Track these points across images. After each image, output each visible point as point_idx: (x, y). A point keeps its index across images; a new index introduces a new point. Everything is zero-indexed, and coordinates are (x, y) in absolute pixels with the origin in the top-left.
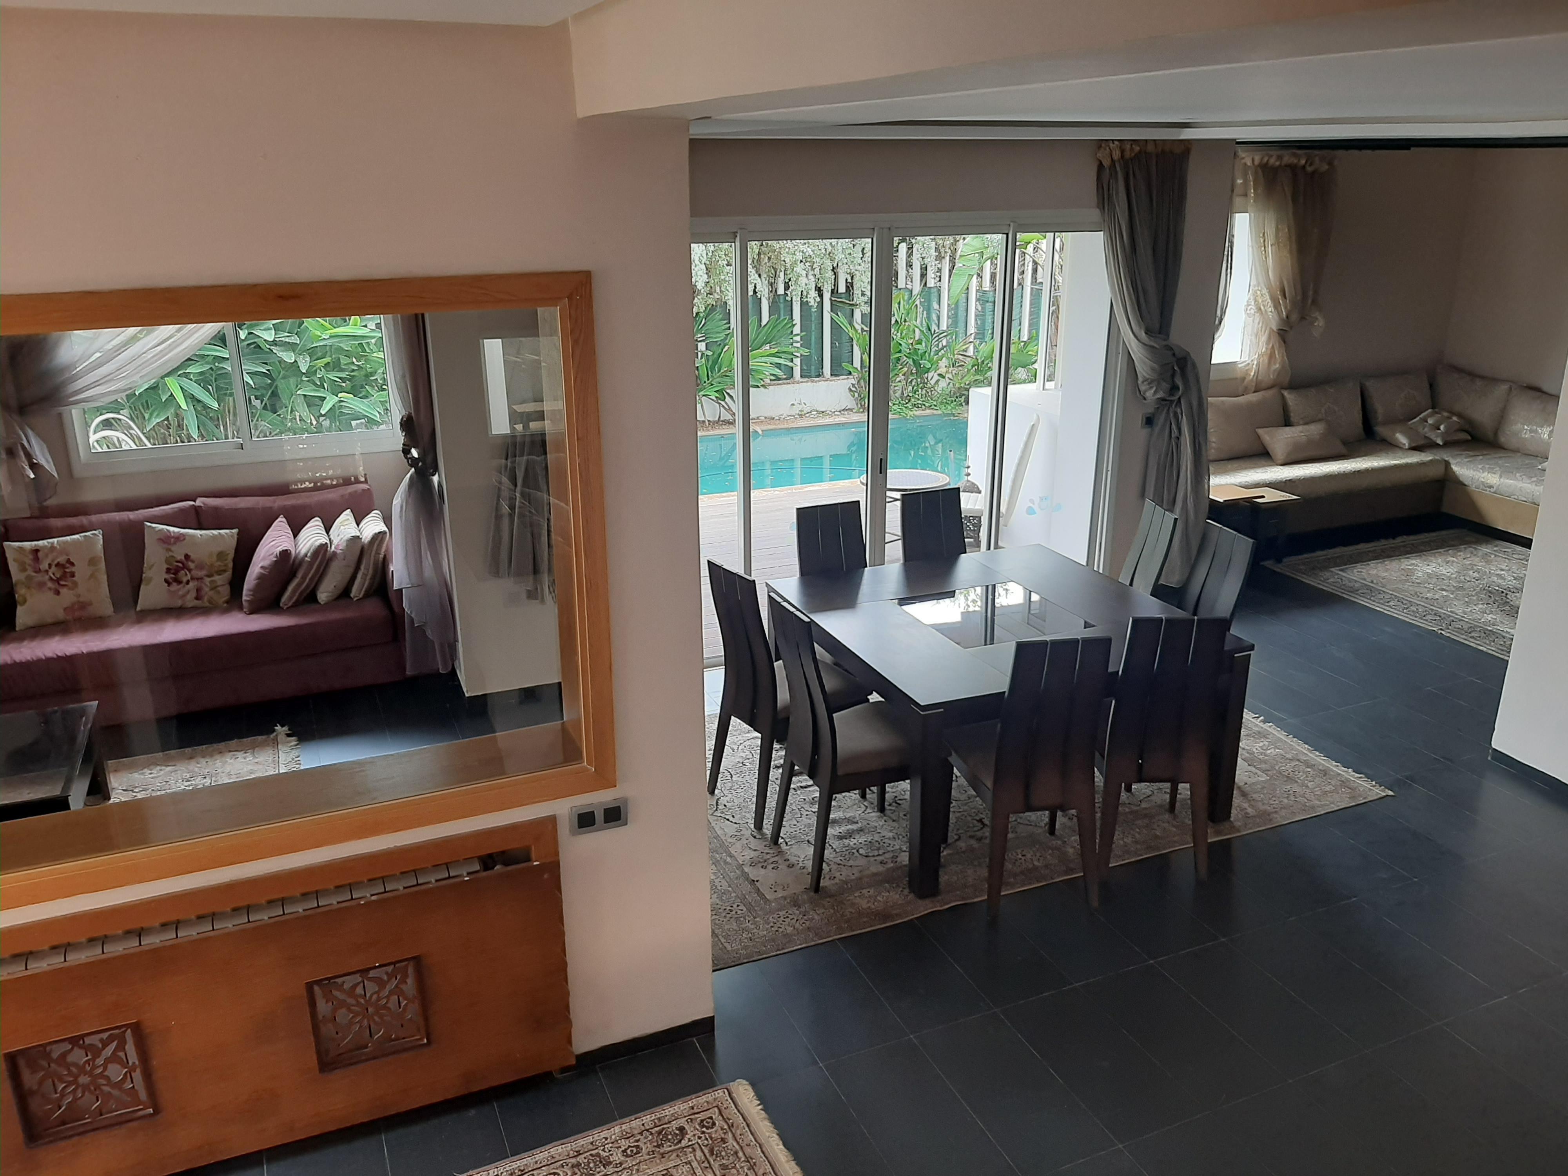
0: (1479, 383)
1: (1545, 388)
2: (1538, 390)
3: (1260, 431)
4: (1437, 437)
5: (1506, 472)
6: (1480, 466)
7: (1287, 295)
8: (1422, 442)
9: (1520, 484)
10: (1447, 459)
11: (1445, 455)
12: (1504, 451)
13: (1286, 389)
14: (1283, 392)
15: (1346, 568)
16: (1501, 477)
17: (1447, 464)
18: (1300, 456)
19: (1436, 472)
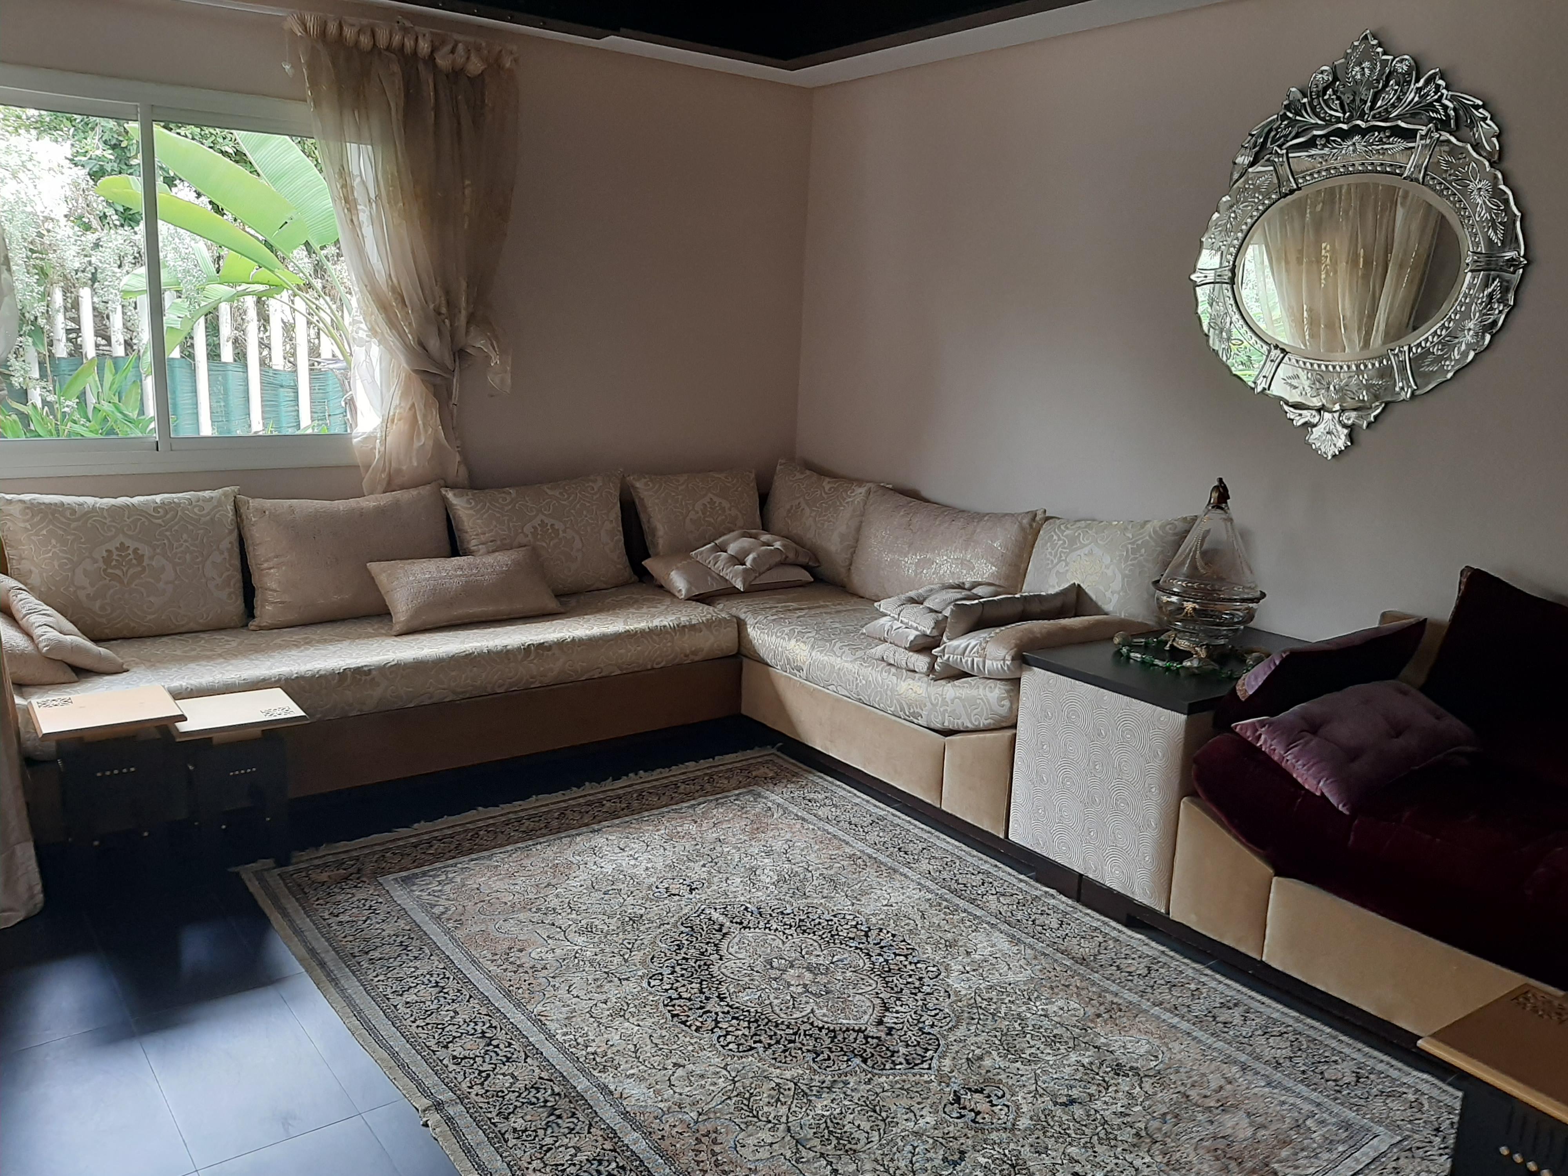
0: (827, 484)
1: (925, 493)
2: (913, 495)
3: (373, 567)
4: (736, 575)
5: (825, 638)
6: (787, 630)
7: (407, 303)
8: (713, 586)
9: (837, 662)
10: (742, 616)
11: (741, 609)
12: (855, 599)
13: (452, 487)
14: (443, 492)
15: (415, 876)
16: (813, 647)
17: (741, 625)
18: (443, 615)
19: (725, 640)
